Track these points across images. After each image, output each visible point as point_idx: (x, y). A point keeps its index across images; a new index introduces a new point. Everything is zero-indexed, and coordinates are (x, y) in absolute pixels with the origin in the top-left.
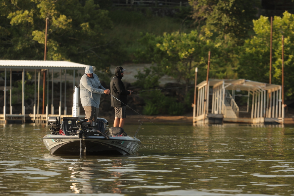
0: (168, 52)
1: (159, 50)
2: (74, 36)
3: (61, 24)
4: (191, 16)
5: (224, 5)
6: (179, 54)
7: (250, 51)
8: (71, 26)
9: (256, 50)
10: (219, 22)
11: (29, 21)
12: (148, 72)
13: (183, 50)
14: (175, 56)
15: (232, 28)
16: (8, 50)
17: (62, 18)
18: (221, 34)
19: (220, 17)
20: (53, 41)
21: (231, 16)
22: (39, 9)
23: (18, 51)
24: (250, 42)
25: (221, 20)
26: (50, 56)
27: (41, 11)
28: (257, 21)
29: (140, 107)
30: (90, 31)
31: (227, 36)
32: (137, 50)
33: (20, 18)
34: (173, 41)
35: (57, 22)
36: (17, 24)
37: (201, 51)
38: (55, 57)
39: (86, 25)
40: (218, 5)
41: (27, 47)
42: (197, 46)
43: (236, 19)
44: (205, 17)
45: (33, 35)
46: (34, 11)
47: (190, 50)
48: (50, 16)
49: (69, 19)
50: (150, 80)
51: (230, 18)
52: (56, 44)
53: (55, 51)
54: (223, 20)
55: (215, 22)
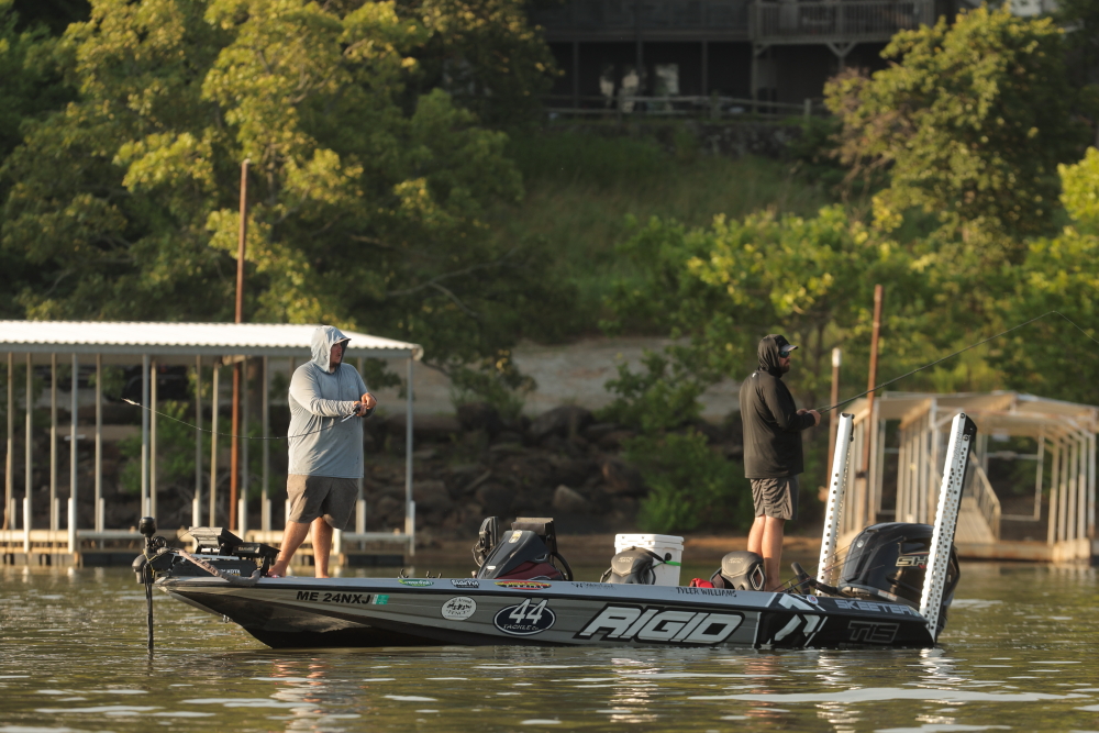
0: (731, 290)
1: (698, 285)
2: (370, 231)
3: (319, 183)
4: (833, 153)
5: (958, 110)
6: (774, 296)
7: (1046, 284)
8: (360, 193)
9: (1070, 281)
10: (942, 176)
11: (197, 175)
12: (657, 366)
13: (791, 282)
14: (757, 304)
15: (991, 199)
16: (118, 287)
17: (325, 160)
18: (949, 221)
19: (943, 155)
20: (286, 251)
21: (985, 152)
22: (236, 128)
23: (154, 289)
24: (1047, 250)
25: (948, 168)
26: (276, 307)
27: (241, 135)
28: (1075, 168)
29: (629, 501)
30: (430, 211)
31: (970, 229)
32: (615, 283)
33: (162, 161)
34: (749, 248)
35: (304, 179)
36: (151, 187)
37: (858, 287)
38: (296, 311)
39: (418, 190)
40: (934, 108)
41: (190, 273)
42: (845, 266)
43: (1005, 164)
44: (888, 155)
45: (208, 226)
46: (216, 137)
47: (813, 283)
48: (278, 154)
49: (352, 164)
50: (666, 398)
51: (983, 158)
52: (301, 263)
53: (298, 287)
54: (955, 169)
55: (925, 175)
